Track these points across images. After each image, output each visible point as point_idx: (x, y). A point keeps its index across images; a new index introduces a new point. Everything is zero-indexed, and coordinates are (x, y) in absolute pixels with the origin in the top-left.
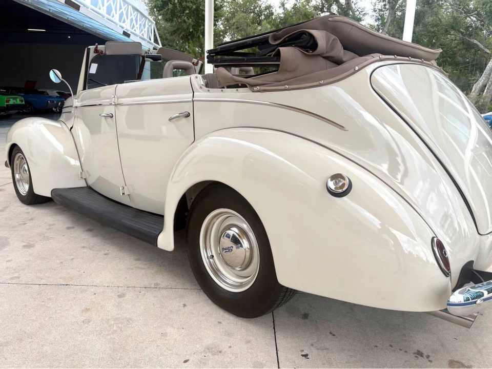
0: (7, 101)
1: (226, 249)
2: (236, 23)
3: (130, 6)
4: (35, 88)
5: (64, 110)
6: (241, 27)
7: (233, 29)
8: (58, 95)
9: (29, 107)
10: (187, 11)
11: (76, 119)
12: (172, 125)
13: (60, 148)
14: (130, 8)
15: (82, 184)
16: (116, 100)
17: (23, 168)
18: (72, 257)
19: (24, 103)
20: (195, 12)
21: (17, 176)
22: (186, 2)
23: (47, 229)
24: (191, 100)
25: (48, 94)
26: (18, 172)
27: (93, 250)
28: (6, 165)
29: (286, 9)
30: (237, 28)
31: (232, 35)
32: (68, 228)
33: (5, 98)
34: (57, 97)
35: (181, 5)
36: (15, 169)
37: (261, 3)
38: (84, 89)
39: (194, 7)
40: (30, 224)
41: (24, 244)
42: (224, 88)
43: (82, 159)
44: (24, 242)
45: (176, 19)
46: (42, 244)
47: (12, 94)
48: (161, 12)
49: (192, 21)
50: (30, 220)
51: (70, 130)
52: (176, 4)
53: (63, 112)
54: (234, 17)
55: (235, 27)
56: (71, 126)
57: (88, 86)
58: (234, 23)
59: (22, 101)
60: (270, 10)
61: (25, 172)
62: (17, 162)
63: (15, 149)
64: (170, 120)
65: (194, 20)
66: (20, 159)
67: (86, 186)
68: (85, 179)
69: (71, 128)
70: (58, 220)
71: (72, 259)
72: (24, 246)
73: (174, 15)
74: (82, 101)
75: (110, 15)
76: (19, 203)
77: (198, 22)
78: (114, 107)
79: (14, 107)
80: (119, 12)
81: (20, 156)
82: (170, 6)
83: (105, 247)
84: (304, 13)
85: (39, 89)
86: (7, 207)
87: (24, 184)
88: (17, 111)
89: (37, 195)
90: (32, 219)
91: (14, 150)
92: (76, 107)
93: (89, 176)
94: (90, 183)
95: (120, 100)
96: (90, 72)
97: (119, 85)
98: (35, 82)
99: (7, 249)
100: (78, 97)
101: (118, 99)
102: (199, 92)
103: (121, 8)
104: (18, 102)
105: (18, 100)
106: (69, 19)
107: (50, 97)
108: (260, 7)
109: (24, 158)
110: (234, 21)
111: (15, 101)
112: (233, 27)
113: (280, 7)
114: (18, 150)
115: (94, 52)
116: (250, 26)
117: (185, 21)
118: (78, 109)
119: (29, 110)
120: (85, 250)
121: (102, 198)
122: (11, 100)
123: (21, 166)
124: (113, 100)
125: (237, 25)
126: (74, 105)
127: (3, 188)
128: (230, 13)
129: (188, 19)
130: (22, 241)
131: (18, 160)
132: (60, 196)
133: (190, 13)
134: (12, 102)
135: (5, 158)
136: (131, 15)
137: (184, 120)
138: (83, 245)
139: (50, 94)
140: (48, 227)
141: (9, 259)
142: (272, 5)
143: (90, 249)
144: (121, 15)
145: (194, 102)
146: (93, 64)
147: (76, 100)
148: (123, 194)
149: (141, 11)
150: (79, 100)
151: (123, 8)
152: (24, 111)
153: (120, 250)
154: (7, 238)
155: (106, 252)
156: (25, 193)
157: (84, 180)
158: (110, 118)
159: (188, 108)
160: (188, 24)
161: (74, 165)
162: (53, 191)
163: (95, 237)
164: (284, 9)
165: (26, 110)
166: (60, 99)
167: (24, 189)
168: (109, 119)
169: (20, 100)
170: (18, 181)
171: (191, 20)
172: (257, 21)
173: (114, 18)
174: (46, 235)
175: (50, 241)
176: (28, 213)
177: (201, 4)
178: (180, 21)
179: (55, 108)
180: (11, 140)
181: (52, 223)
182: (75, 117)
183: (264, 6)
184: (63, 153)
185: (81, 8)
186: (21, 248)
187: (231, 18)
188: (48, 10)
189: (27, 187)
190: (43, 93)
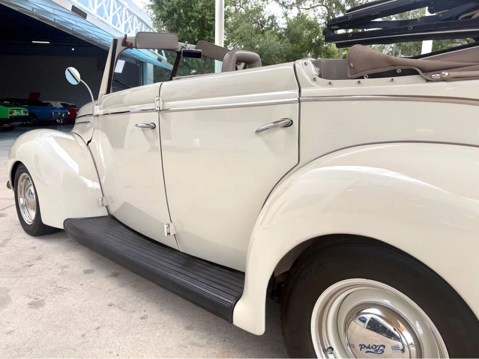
0: (11, 113)
1: (369, 347)
2: (240, 33)
3: (135, 17)
4: (39, 100)
5: (77, 121)
6: (245, 37)
7: (237, 39)
8: (62, 106)
9: (33, 119)
10: (193, 21)
11: (96, 131)
12: (259, 140)
13: (75, 167)
14: (135, 18)
15: (103, 212)
16: (161, 103)
17: (28, 191)
18: (96, 324)
19: (28, 114)
20: (200, 22)
21: (21, 201)
22: (191, 12)
23: (59, 274)
24: (297, 99)
25: (52, 106)
26: (23, 196)
27: (124, 310)
28: (8, 186)
29: (289, 19)
30: (241, 38)
31: (234, 46)
32: (87, 272)
33: (9, 109)
34: (61, 108)
35: (187, 15)
36: (19, 192)
37: (264, 13)
38: (108, 92)
39: (200, 16)
40: (38, 265)
41: (30, 300)
42: (362, 78)
43: (103, 181)
44: (30, 298)
45: (181, 29)
46: (54, 300)
47: (16, 105)
48: (166, 22)
49: (198, 31)
50: (37, 259)
51: (88, 145)
52: (181, 14)
53: (76, 122)
54: (238, 27)
55: (238, 37)
56: (89, 140)
57: (113, 89)
58: (238, 33)
59: (26, 113)
60: (274, 20)
61: (31, 195)
62: (21, 184)
63: (20, 167)
64: (258, 132)
65: (199, 30)
66: (25, 180)
67: (107, 214)
68: (106, 206)
69: (89, 142)
70: (72, 259)
71: (98, 328)
72: (30, 304)
73: (179, 25)
74: (104, 107)
75: (115, 25)
76: (24, 234)
77: (203, 32)
78: (157, 114)
79: (18, 118)
80: (124, 23)
81: (25, 176)
82: (176, 16)
83: (139, 305)
84: (307, 23)
85: (43, 100)
86: (9, 240)
87: (29, 209)
88: (21, 123)
89: (46, 226)
90: (39, 258)
91: (18, 168)
92: (98, 116)
93: (112, 202)
94: (113, 211)
95: (166, 103)
96: (116, 71)
97: (165, 84)
98: (39, 94)
99: (6, 310)
100: (100, 104)
101: (163, 102)
102: (312, 86)
103: (126, 19)
104: (22, 114)
105: (22, 111)
106: (74, 30)
107: (54, 108)
108: (263, 18)
109: (29, 178)
110: (238, 31)
111: (18, 113)
112: (236, 37)
113: (283, 17)
114: (22, 169)
115: (123, 45)
116: (254, 36)
117: (190, 31)
118: (100, 118)
119: (32, 121)
120: (113, 311)
121: (131, 234)
122: (15, 111)
123: (26, 188)
124: (157, 104)
125: (241, 35)
126: (95, 113)
127: (5, 212)
128: (233, 23)
129: (194, 29)
130: (28, 296)
131: (22, 181)
132: (76, 229)
133: (195, 22)
134: (15, 113)
135: (7, 177)
136: (136, 26)
137: (281, 132)
138: (109, 301)
139: (54, 106)
140: (60, 271)
141: (10, 328)
142: (275, 15)
143: (120, 308)
144: (126, 25)
145: (302, 103)
146: (119, 61)
147: (98, 107)
148: (169, 234)
149: (146, 22)
150: (101, 106)
151: (129, 18)
152: (28, 122)
153: (162, 310)
154: (8, 290)
155: (143, 313)
156: (31, 221)
157: (105, 208)
158: (150, 129)
159: (290, 112)
160: (193, 34)
161: (92, 188)
162: (67, 222)
163: (123, 286)
164: (287, 19)
165: (30, 122)
166: (63, 111)
167: (29, 216)
168: (150, 131)
169: (24, 112)
170: (23, 206)
171: (196, 29)
172: (261, 31)
173: (120, 28)
174: (59, 285)
175: (65, 294)
176: (34, 248)
177: (206, 14)
178: (185, 31)
179: (59, 119)
180: (15, 157)
181: (65, 263)
182: (94, 129)
183: (267, 16)
184: (78, 173)
185: (88, 16)
186: (26, 307)
187: (235, 28)
188: (53, 20)
189: (33, 214)
190: (47, 104)
